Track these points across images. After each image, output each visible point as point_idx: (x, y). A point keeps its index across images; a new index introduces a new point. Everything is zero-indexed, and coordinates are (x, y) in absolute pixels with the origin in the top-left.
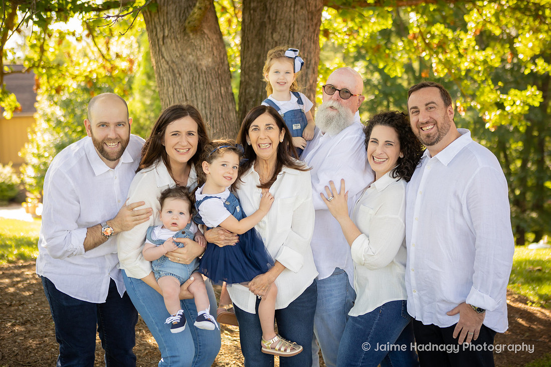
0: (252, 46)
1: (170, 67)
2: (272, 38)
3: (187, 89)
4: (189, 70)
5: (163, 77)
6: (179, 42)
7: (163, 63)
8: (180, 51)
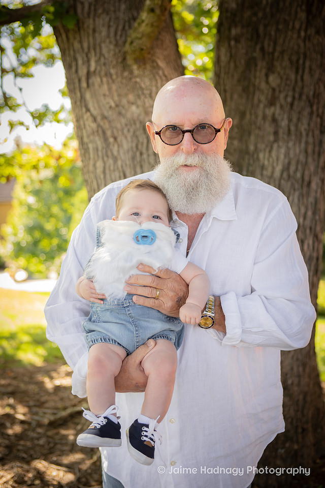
0: (231, 98)
1: (99, 126)
2: (267, 82)
3: (128, 163)
4: (132, 130)
5: (87, 144)
6: (113, 81)
7: (87, 120)
8: (116, 98)
